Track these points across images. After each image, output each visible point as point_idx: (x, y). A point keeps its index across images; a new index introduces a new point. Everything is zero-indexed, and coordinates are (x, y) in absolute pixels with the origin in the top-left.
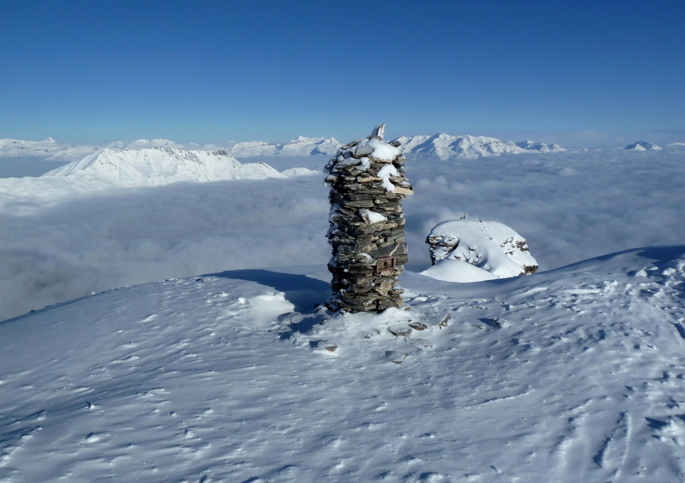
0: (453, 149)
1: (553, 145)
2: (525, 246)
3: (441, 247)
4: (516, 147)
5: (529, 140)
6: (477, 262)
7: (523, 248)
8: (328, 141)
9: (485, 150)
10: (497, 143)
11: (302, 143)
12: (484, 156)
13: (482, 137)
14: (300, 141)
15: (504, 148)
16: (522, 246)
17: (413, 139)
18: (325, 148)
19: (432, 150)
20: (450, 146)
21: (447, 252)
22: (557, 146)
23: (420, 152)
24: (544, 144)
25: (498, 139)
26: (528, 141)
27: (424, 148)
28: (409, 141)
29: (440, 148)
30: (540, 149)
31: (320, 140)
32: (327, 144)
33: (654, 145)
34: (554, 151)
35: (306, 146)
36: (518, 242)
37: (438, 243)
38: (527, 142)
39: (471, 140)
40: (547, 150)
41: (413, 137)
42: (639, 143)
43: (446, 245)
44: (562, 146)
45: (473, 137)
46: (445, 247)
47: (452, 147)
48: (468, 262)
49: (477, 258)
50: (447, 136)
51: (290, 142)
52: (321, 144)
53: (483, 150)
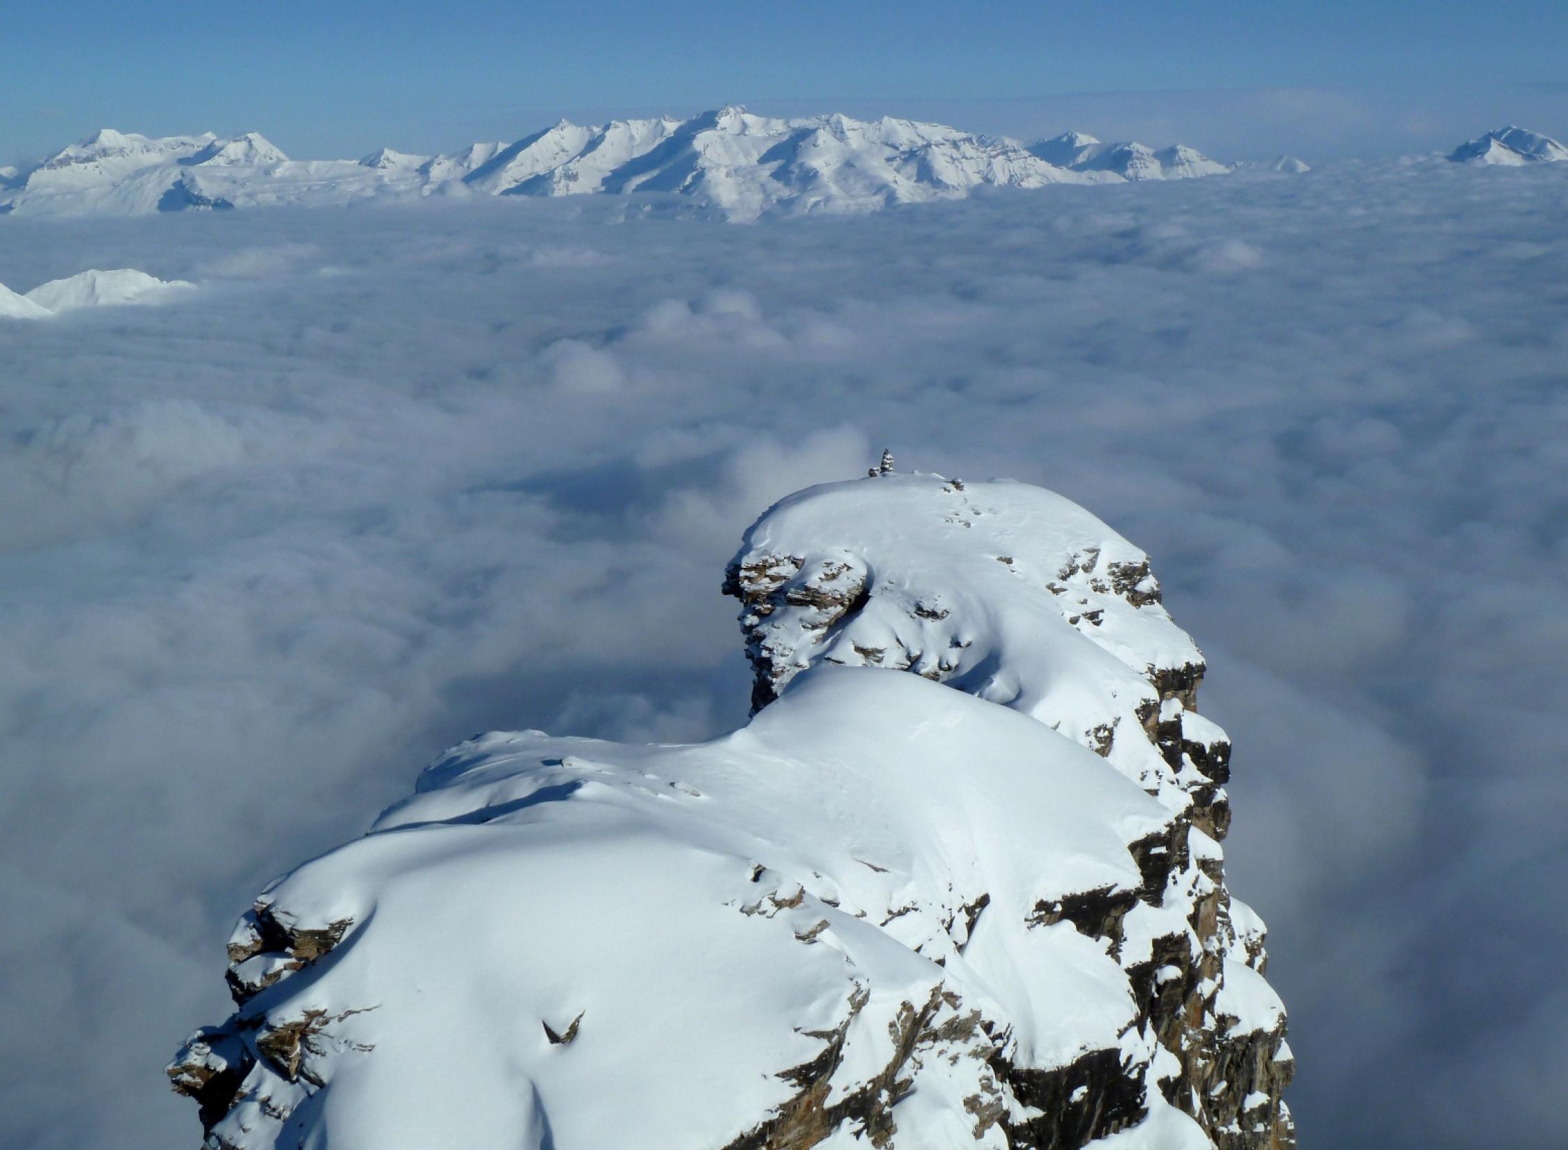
0: (776, 175)
1: (1173, 151)
2: (1147, 584)
3: (793, 608)
4: (1030, 160)
5: (1083, 133)
6: (957, 667)
7: (1141, 593)
8: (235, 149)
9: (909, 178)
10: (955, 145)
11: (115, 160)
12: (908, 201)
13: (894, 121)
14: (105, 152)
15: (982, 167)
16: (1135, 584)
17: (608, 134)
18: (225, 179)
19: (689, 180)
20: (763, 160)
21: (823, 631)
22: (1191, 153)
23: (641, 188)
24: (1142, 149)
25: (958, 130)
26: (1080, 136)
27: (655, 173)
28: (592, 145)
29: (724, 171)
30: (1125, 168)
31: (197, 144)
32: (232, 162)
33: (1552, 143)
34: (1180, 172)
35: (139, 173)
36: (1117, 566)
37: (781, 591)
38: (1072, 140)
39: (849, 134)
40: (1152, 171)
41: (607, 128)
42: (1497, 136)
43: (814, 599)
44: (1208, 155)
45: (856, 124)
46: (813, 609)
47: (774, 165)
48: (917, 672)
49: (956, 651)
50: (748, 118)
51: (61, 156)
52: (205, 164)
53: (899, 178)
